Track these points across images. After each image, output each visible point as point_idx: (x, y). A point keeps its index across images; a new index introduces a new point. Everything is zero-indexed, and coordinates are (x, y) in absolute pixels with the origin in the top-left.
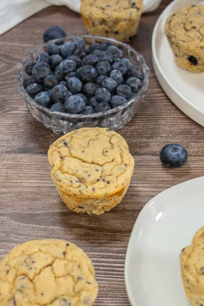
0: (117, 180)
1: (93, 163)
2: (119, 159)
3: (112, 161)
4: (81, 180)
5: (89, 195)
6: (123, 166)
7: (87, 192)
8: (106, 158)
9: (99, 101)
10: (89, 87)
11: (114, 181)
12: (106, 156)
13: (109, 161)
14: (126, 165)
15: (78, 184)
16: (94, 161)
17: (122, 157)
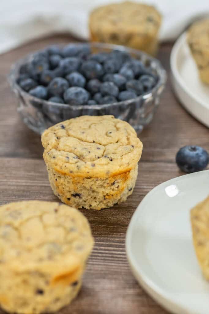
0: (122, 159)
1: (94, 142)
2: (124, 140)
3: (117, 142)
4: (80, 157)
5: (87, 170)
6: (129, 147)
7: (86, 167)
8: (110, 138)
9: (104, 95)
10: (94, 83)
11: (117, 159)
12: (110, 136)
13: (112, 142)
14: (133, 146)
15: (76, 160)
16: (95, 141)
17: (128, 139)
